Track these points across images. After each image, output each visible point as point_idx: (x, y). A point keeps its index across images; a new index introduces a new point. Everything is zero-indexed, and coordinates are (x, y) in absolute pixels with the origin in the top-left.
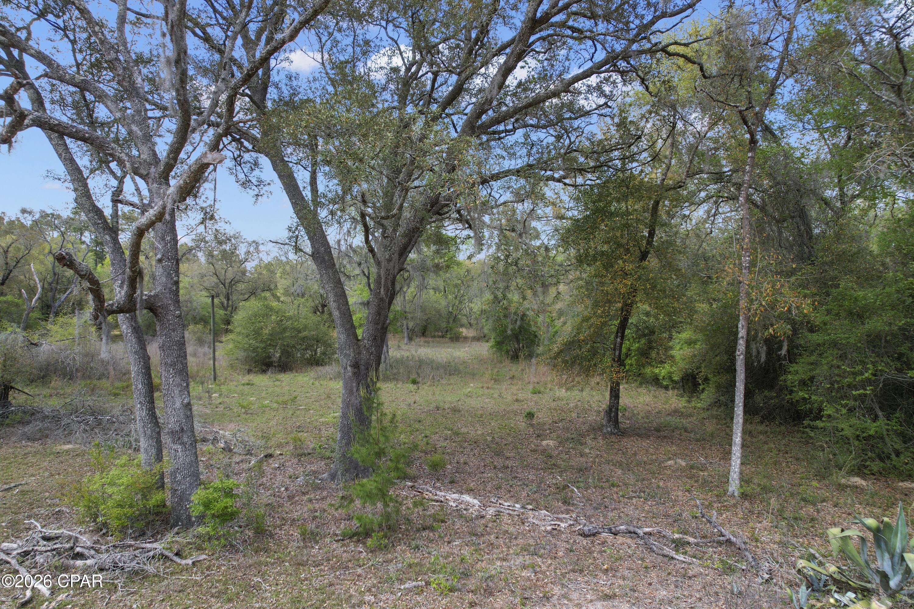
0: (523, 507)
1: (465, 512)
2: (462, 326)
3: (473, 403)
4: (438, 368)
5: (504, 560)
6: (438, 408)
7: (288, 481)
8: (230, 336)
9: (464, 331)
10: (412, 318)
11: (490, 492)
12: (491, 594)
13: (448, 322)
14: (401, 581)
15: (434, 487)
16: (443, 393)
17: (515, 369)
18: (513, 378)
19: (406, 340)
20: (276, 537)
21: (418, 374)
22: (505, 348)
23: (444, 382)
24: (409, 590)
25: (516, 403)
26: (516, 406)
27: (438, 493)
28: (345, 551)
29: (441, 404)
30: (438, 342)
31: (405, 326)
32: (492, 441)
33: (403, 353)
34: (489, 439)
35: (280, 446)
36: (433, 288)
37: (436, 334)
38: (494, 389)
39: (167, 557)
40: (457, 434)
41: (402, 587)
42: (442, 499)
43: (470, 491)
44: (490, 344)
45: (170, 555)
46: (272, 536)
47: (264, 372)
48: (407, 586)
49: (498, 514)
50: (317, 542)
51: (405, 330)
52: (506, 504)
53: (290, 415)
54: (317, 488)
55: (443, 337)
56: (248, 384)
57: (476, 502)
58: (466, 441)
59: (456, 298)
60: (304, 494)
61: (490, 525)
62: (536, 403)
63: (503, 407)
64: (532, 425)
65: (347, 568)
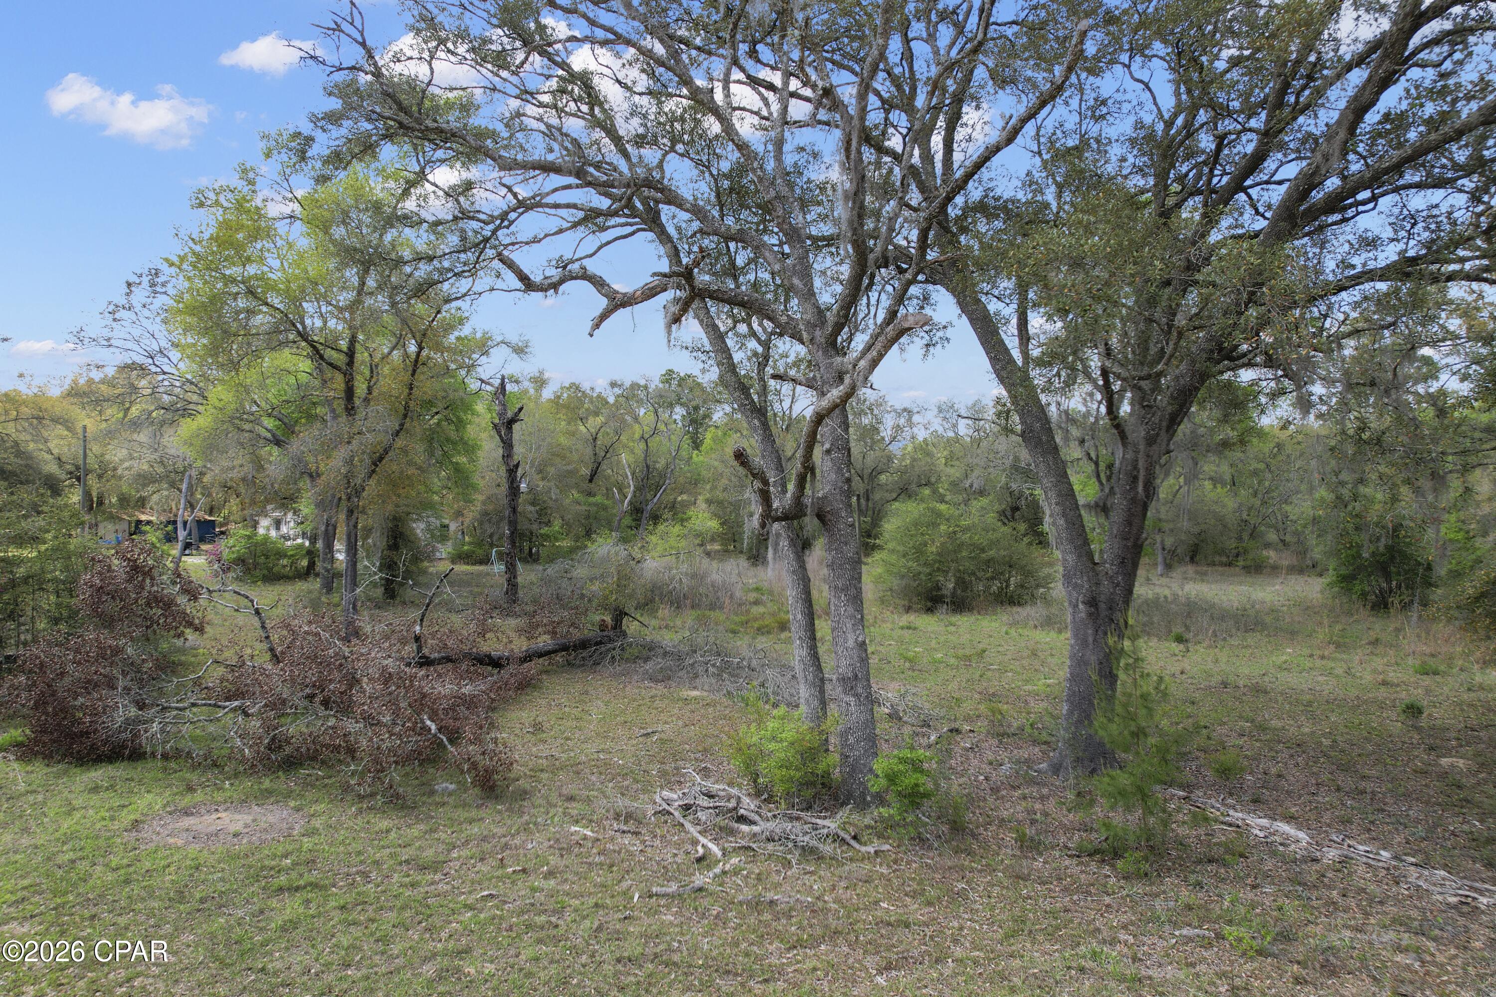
0: (1396, 857)
1: (1281, 848)
2: (1267, 546)
3: (1292, 680)
4: (1223, 618)
5: (1358, 929)
6: (1225, 685)
7: (988, 769)
8: (878, 556)
9: (1271, 555)
10: (1172, 530)
11: (1329, 826)
12: (1333, 973)
13: (1240, 539)
14: (1175, 925)
15: (1223, 804)
16: (1234, 659)
17: (1380, 627)
18: (1376, 642)
19: (1160, 569)
20: (981, 838)
21: (1187, 628)
22: (1358, 588)
23: (1234, 642)
24: (1190, 939)
25: (1383, 689)
26: (1383, 693)
27: (1231, 812)
28: (1082, 872)
29: (1231, 678)
30: (1222, 574)
31: (1158, 545)
32: (1332, 747)
33: (1157, 590)
34: (1326, 742)
35: (968, 719)
36: (1211, 479)
37: (1217, 559)
38: (1334, 659)
39: (843, 840)
40: (1263, 728)
41: (1177, 933)
42: (1240, 823)
43: (1290, 819)
44: (1325, 580)
45: (847, 837)
46: (974, 836)
47: (930, 610)
48: (1185, 932)
49: (1345, 860)
50: (1040, 854)
51: (1159, 552)
52: (1361, 847)
53: (977, 676)
54: (1032, 782)
55: (1230, 565)
56: (909, 628)
57: (1301, 835)
58: (1279, 742)
59: (1255, 494)
60: (1014, 788)
61: (1330, 874)
62: (1428, 691)
63: (1353, 693)
64: (1418, 729)
65: (1089, 893)
